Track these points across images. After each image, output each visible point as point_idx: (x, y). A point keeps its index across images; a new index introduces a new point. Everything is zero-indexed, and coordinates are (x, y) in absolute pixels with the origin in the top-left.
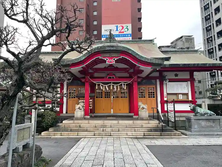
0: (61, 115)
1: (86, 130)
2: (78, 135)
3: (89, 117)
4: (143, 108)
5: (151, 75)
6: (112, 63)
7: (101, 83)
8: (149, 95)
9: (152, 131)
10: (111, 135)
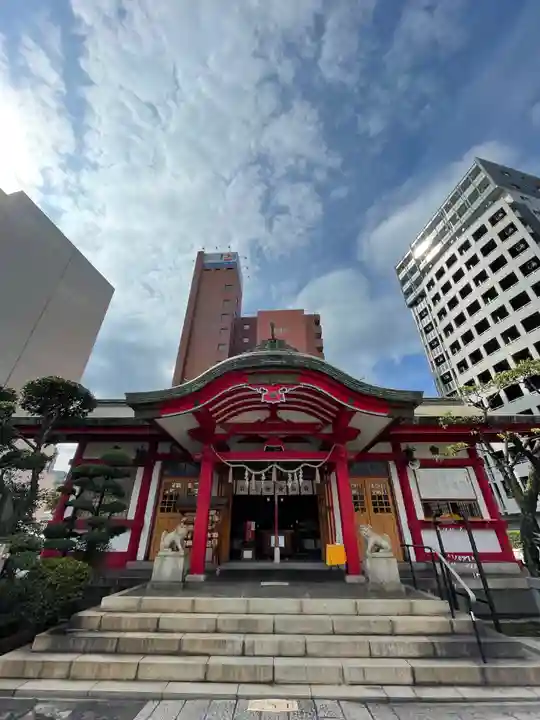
0: (130, 565)
1: (176, 648)
2: (136, 679)
3: (202, 577)
4: (378, 548)
5: (372, 450)
6: (276, 399)
7: (246, 463)
8: (374, 504)
9: (439, 652)
10: (277, 677)
